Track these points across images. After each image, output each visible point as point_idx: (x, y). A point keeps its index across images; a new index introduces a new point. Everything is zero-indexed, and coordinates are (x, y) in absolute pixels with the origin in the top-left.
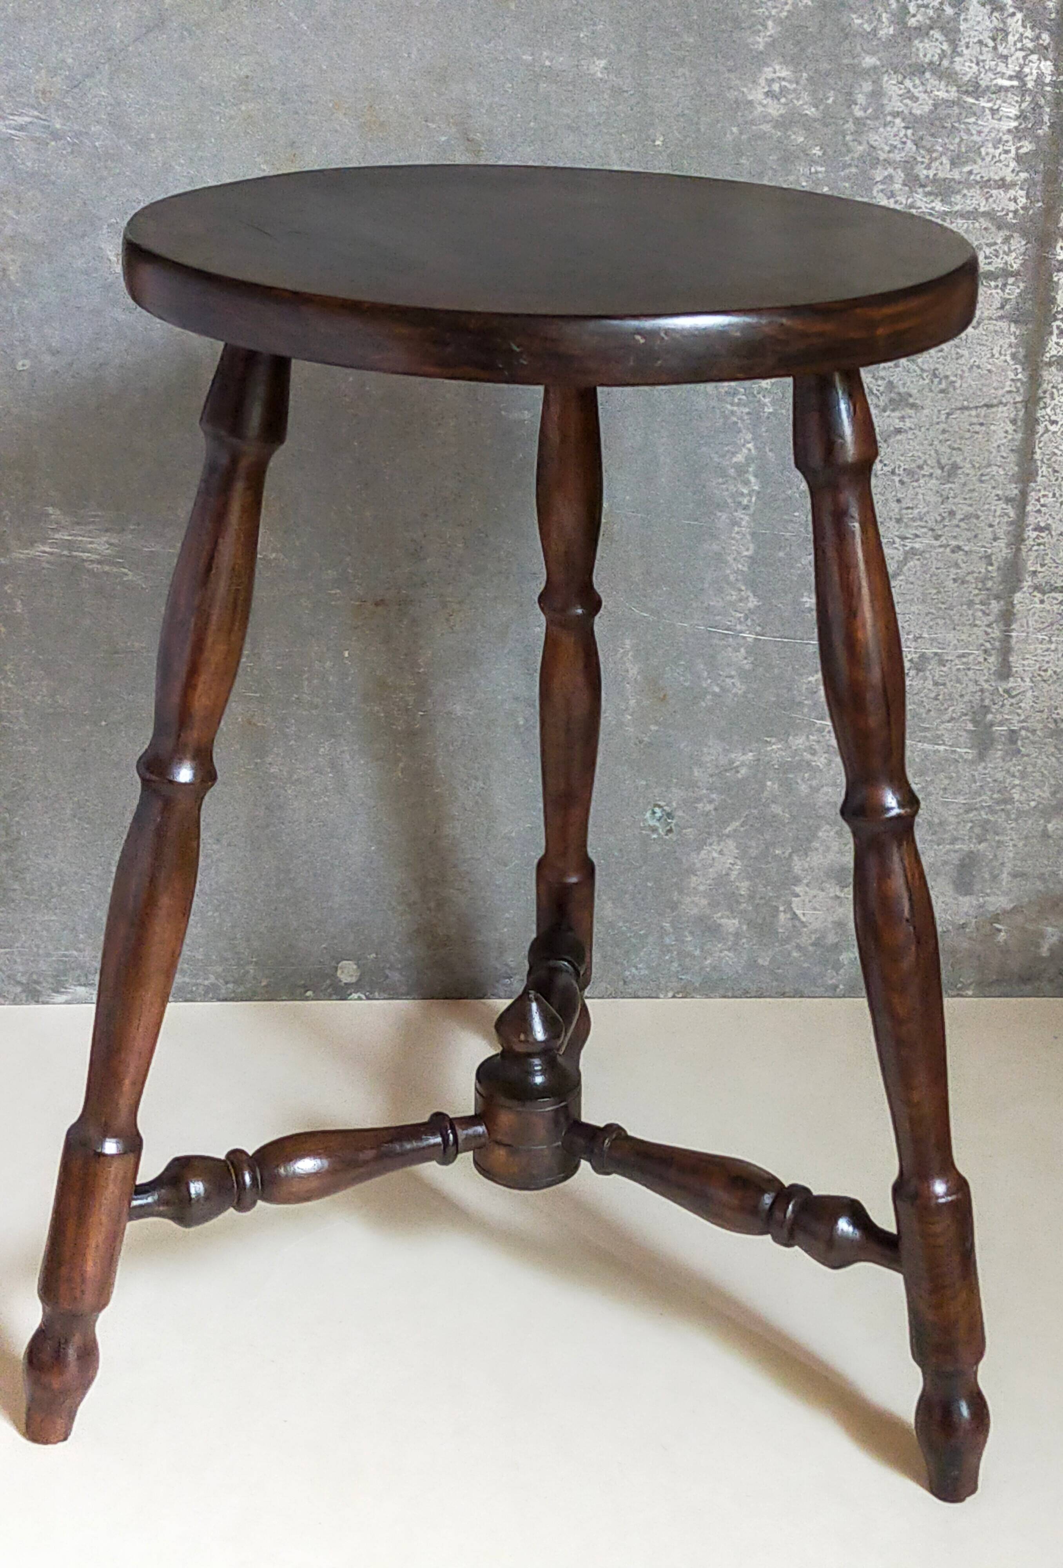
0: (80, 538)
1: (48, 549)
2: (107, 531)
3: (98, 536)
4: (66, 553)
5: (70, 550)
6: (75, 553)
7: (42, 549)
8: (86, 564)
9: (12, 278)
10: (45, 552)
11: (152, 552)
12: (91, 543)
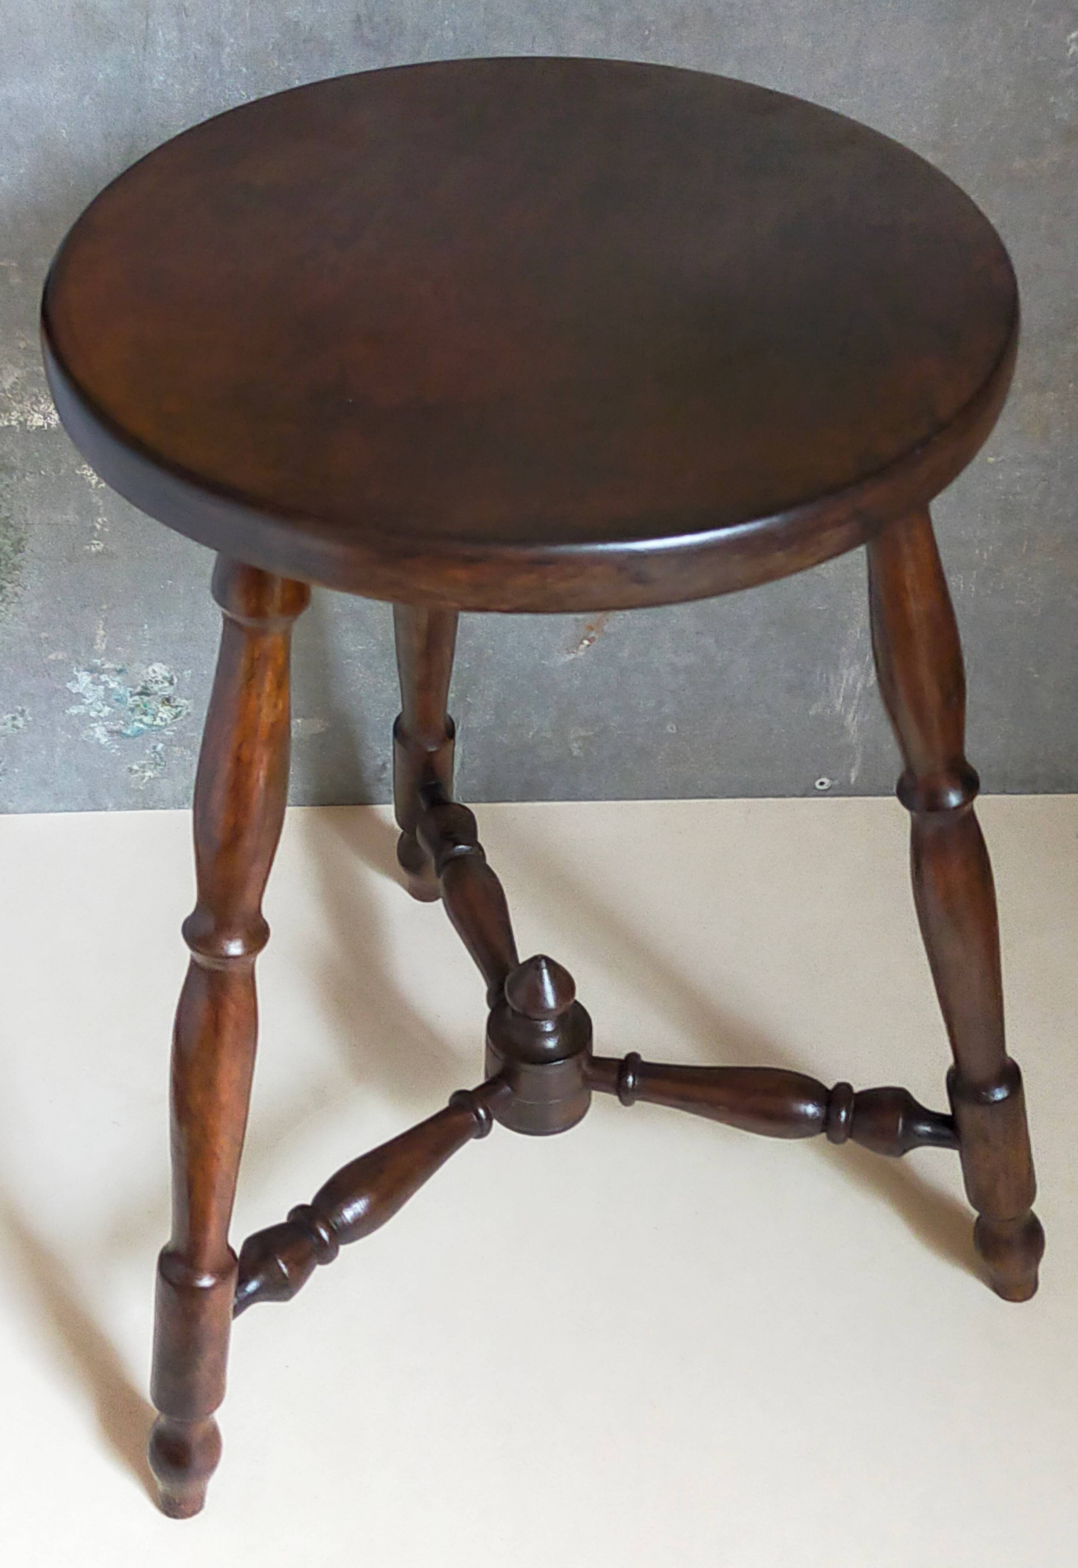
0: (842, 690)
1: (850, 716)
2: (837, 667)
3: (841, 675)
4: (855, 702)
5: (854, 697)
6: (857, 694)
7: (851, 720)
8: (868, 686)
9: (591, 733)
10: (854, 719)
11: (861, 632)
12: (847, 680)
